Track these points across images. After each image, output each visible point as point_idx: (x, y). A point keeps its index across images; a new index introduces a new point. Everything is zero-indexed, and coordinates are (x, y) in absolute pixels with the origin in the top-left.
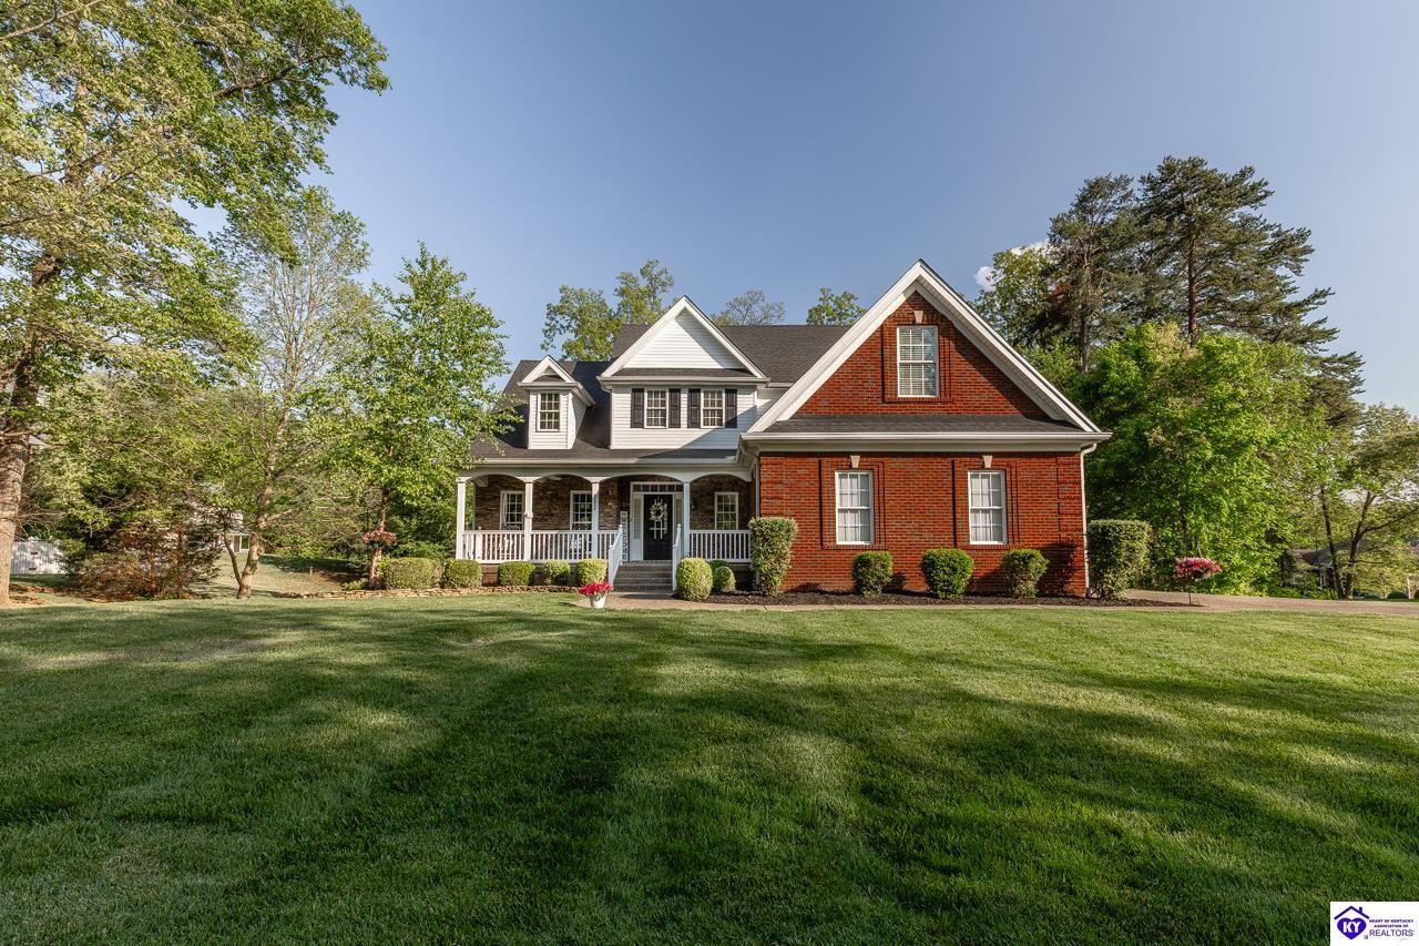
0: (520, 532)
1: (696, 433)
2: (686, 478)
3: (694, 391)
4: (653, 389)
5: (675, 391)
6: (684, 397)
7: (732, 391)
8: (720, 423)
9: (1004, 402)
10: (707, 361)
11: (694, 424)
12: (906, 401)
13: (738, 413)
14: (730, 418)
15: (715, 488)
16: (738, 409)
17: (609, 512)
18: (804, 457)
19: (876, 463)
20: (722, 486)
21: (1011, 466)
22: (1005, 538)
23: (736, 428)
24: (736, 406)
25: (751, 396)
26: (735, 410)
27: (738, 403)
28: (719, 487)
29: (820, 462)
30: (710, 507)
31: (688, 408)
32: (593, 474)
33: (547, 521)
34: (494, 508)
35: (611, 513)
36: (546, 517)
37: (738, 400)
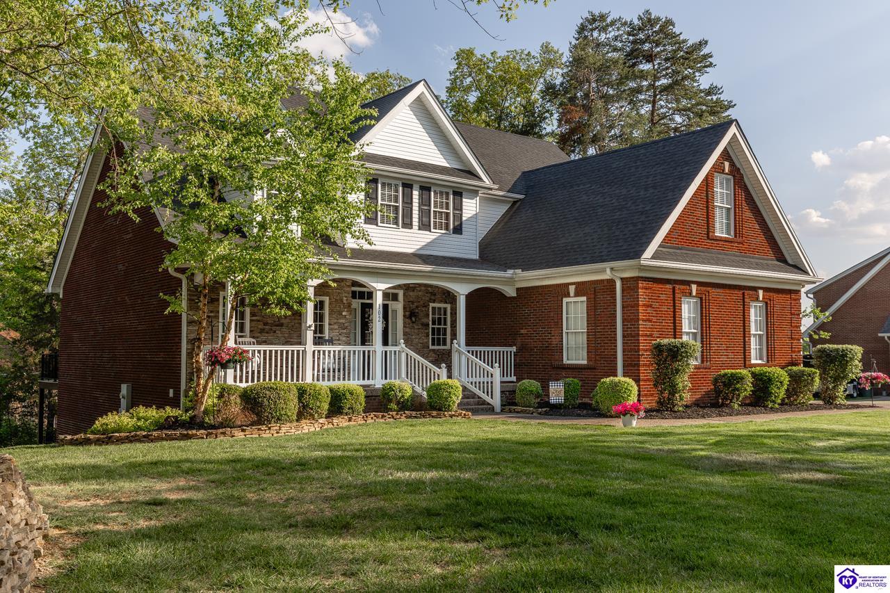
1: (426, 237)
2: (462, 290)
3: (425, 189)
4: (387, 181)
5: (408, 186)
6: (416, 194)
7: (458, 194)
8: (447, 228)
11: (425, 226)
13: (464, 219)
14: (456, 223)
15: (430, 299)
16: (464, 215)
17: (344, 324)
18: (664, 283)
19: (705, 292)
20: (436, 297)
21: (770, 300)
22: (765, 359)
23: (461, 234)
24: (461, 210)
25: (474, 201)
26: (461, 215)
27: (464, 207)
28: (433, 298)
29: (674, 288)
30: (424, 320)
31: (419, 207)
32: (379, 279)
33: (275, 332)
34: (212, 314)
35: (346, 325)
36: (274, 328)
37: (464, 204)
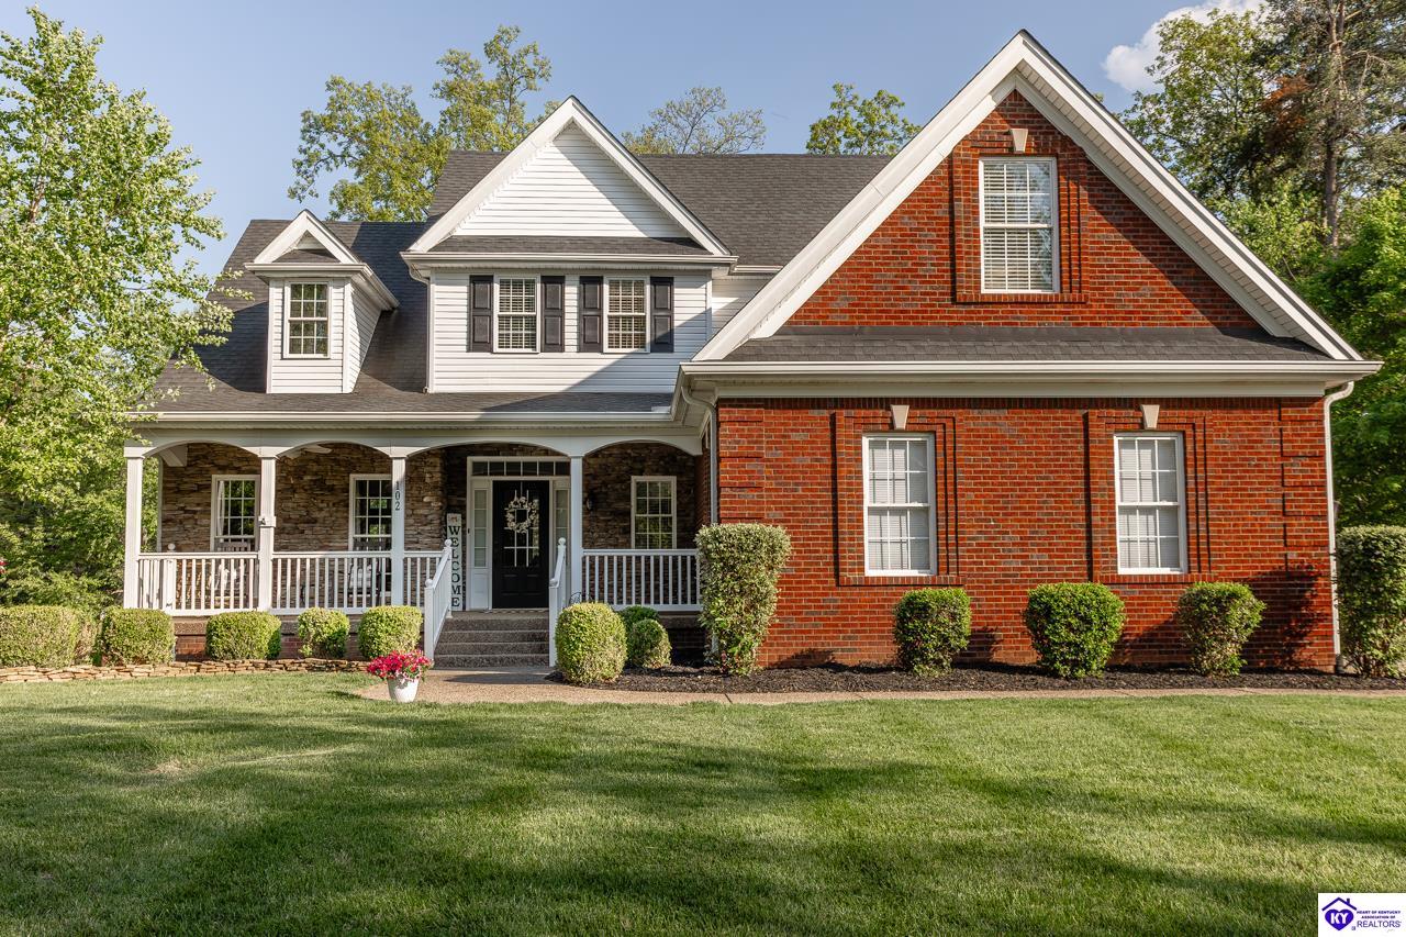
0: (251, 556)
1: (595, 363)
2: (575, 450)
3: (590, 280)
4: (511, 278)
5: (554, 280)
6: (571, 293)
7: (664, 281)
8: (640, 342)
9: (1180, 304)
10: (616, 223)
11: (589, 344)
12: (998, 301)
13: (676, 324)
14: (660, 334)
15: (632, 469)
16: (676, 317)
17: (426, 516)
18: (801, 408)
19: (944, 421)
20: (646, 464)
21: (1194, 426)
22: (1183, 563)
23: (672, 351)
24: (671, 309)
25: (701, 290)
26: (671, 317)
27: (676, 304)
28: (638, 466)
29: (833, 417)
30: (621, 505)
31: (579, 313)
32: (393, 440)
33: (303, 532)
34: (199, 509)
35: (430, 517)
36: (301, 526)
37: (676, 297)
